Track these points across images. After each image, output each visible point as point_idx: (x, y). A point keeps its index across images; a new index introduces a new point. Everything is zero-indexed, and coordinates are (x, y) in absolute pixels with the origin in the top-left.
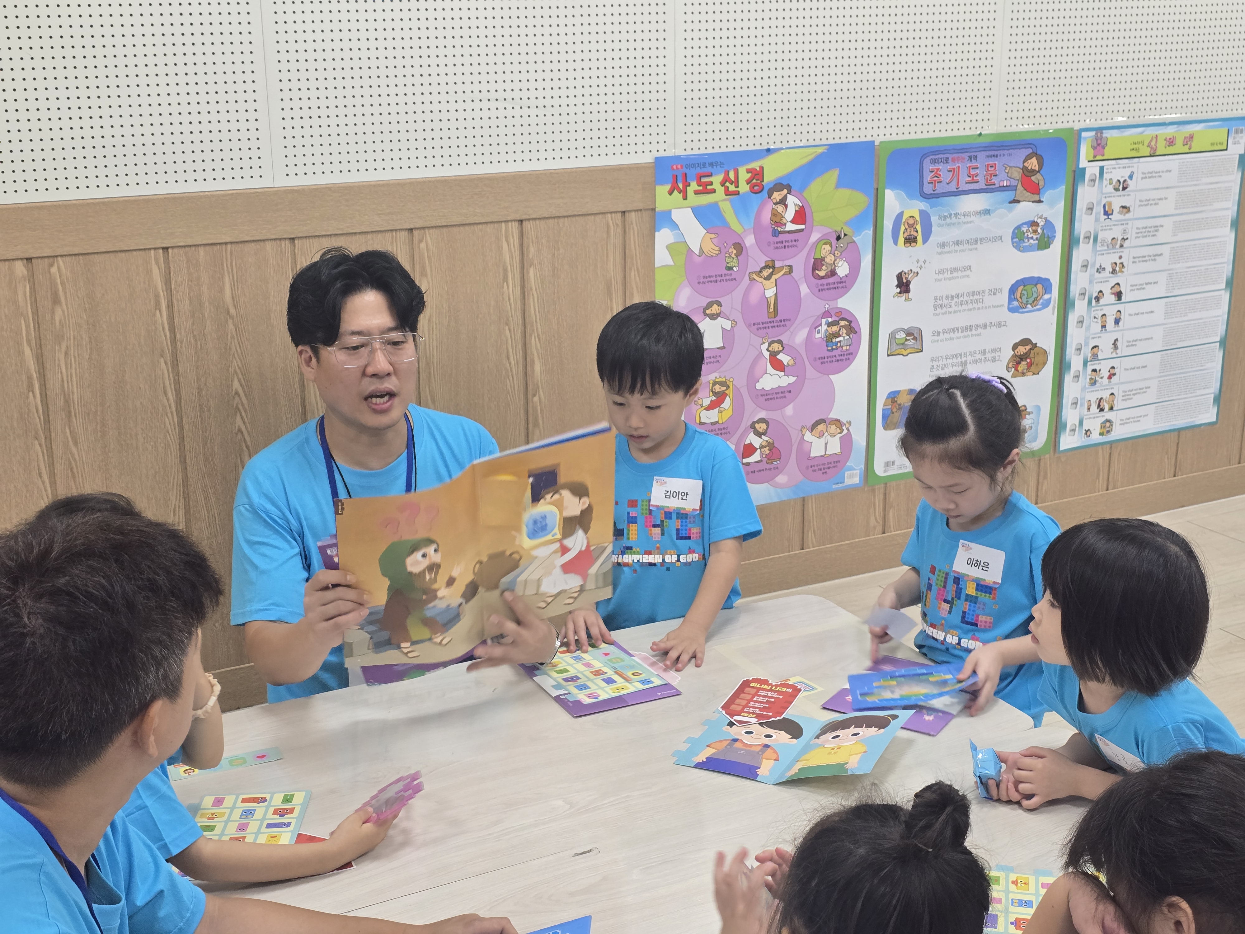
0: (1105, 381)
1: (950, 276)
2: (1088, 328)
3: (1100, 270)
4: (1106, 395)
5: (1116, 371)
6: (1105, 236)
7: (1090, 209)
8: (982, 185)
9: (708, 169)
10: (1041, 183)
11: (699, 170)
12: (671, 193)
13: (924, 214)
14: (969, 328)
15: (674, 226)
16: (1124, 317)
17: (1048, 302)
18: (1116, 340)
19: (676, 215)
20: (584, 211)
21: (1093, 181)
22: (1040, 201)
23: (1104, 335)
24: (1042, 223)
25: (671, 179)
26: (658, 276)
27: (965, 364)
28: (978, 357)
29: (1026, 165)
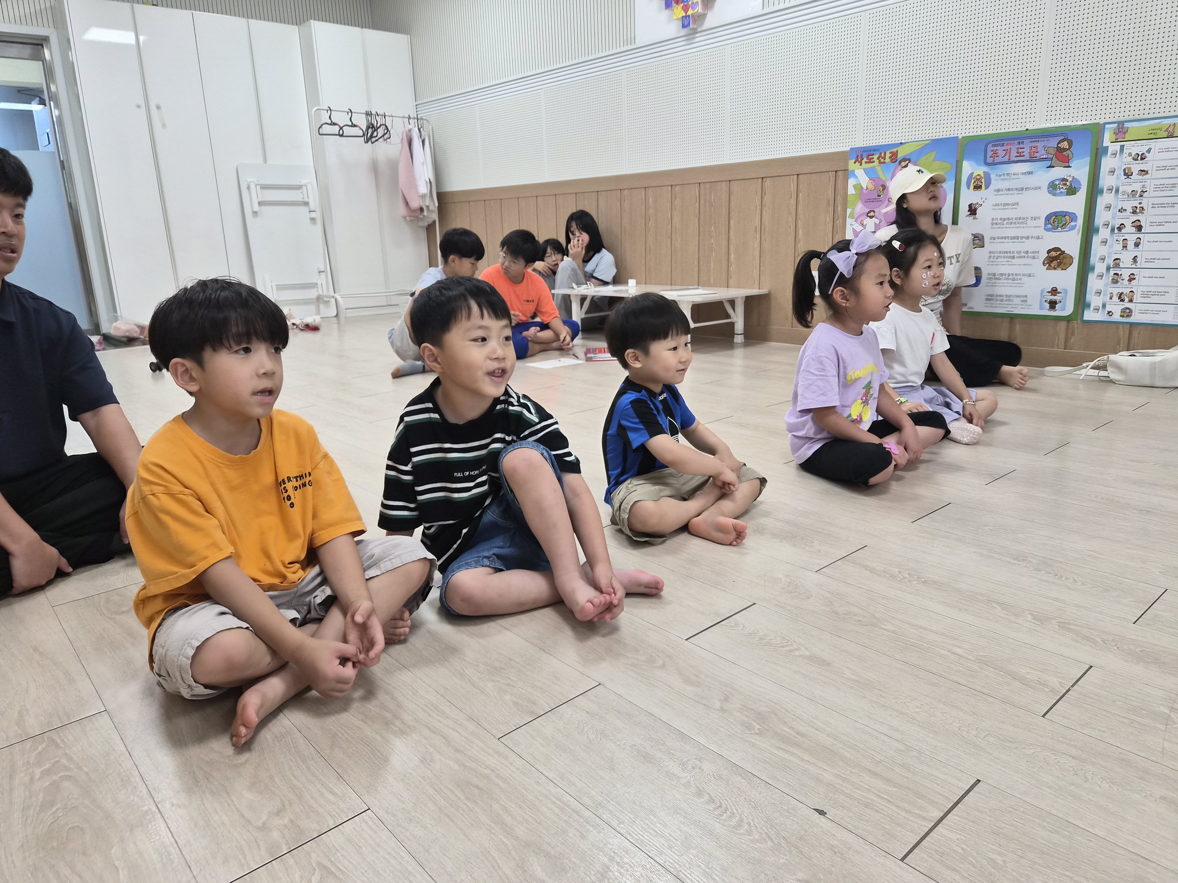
0: (1125, 282)
1: (1003, 207)
2: (1111, 246)
5: (1134, 277)
8: (1027, 157)
9: (872, 152)
10: (1070, 156)
11: (868, 153)
12: (855, 163)
13: (986, 173)
14: (1015, 238)
15: (856, 177)
16: (1143, 242)
17: (1074, 227)
19: (857, 172)
20: (820, 171)
22: (1069, 167)
23: (1125, 252)
24: (1069, 179)
25: (855, 157)
26: (849, 199)
27: (1013, 257)
28: (1022, 254)
29: (1059, 145)
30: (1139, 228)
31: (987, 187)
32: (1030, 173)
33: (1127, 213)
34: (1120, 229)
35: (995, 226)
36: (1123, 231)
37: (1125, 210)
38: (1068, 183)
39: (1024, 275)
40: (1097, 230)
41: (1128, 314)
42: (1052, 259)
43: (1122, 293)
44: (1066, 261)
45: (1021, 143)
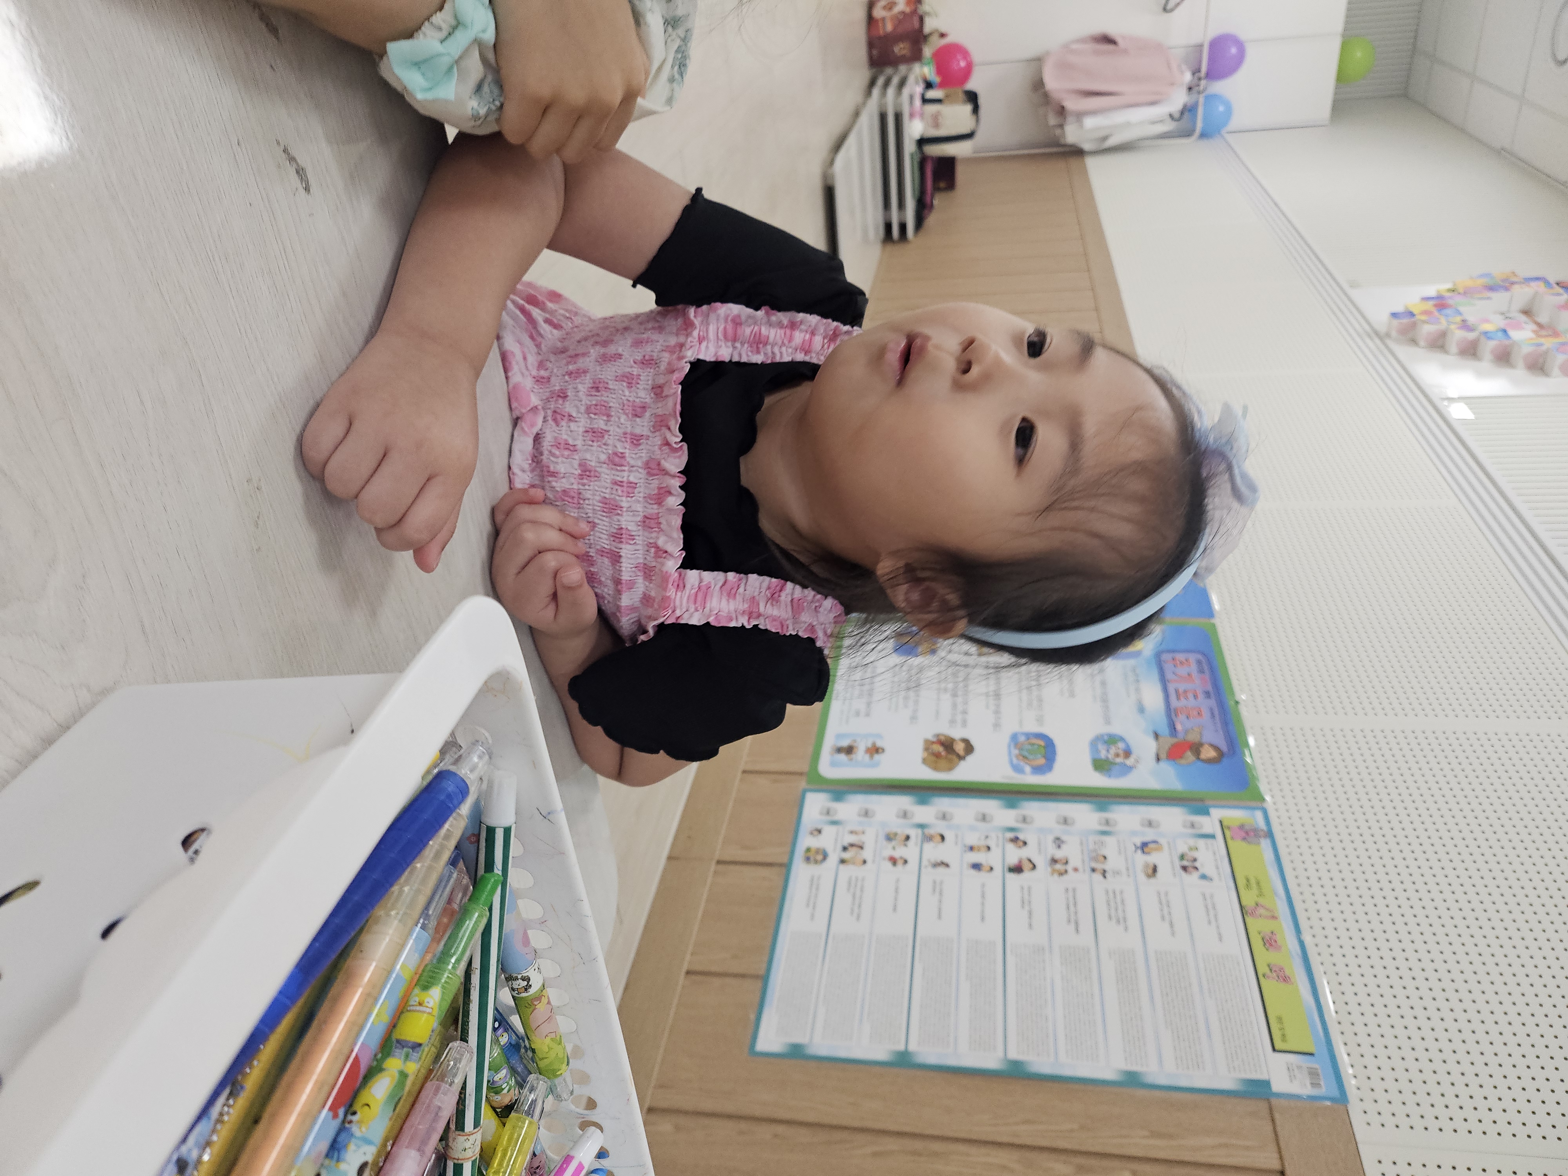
2: (973, 828)
3: (1059, 842)
4: (867, 854)
6: (1110, 846)
7: (1150, 824)
8: (1176, 705)
10: (1183, 761)
14: (997, 696)
16: (982, 876)
17: (1021, 771)
18: (947, 865)
21: (1193, 826)
22: (1158, 759)
23: (958, 849)
27: (954, 695)
28: (960, 708)
29: (1206, 747)
30: (1017, 869)
32: (1141, 710)
33: (1052, 851)
34: (1015, 840)
36: (1010, 847)
37: (1059, 847)
38: (1118, 760)
40: (1012, 805)
41: (812, 859)
42: (948, 744)
43: (861, 848)
44: (943, 763)
45: (1207, 694)
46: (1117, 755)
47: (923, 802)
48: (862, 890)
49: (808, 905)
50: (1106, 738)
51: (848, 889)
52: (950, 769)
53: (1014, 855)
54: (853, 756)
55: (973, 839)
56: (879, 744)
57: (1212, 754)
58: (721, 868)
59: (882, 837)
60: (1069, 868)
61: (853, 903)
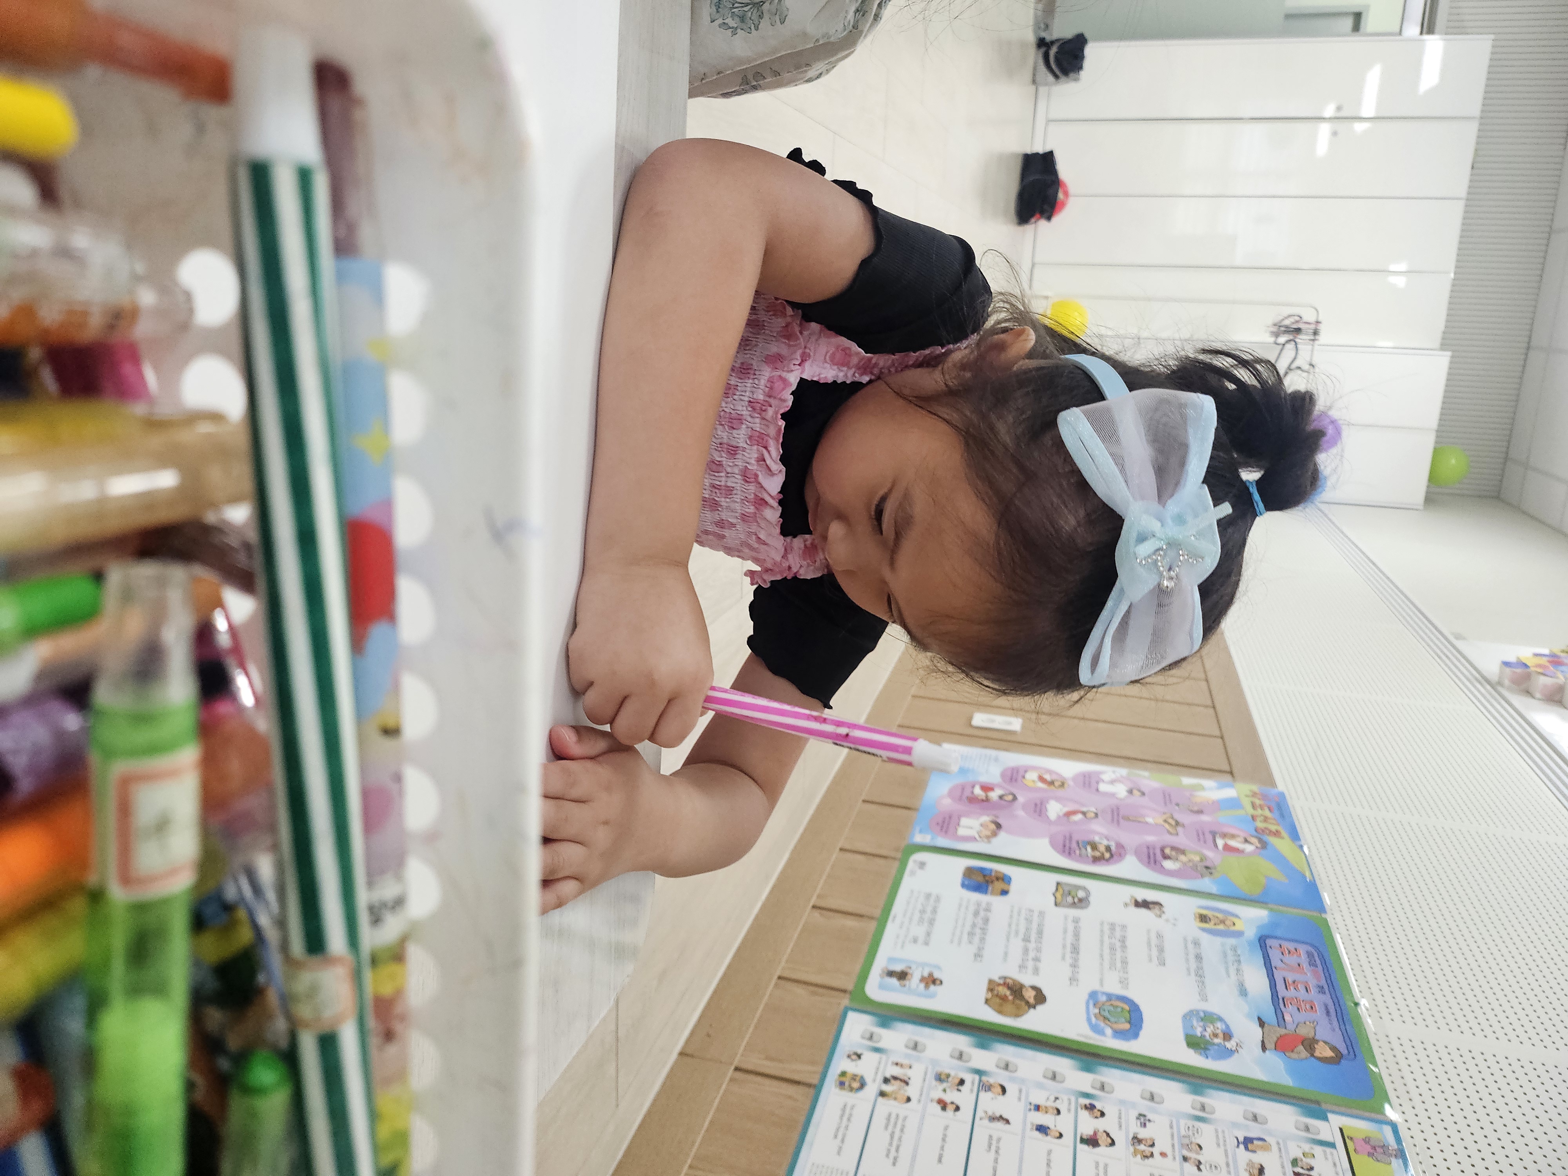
0: (938, 1094)
1: (1154, 944)
2: (1040, 1086)
3: (1143, 1120)
4: (912, 1091)
5: (950, 1111)
6: (1206, 1135)
7: (1255, 1118)
8: (1284, 994)
9: (1277, 810)
10: (1294, 1055)
11: (1275, 807)
13: (1239, 934)
14: (1075, 950)
15: (1220, 787)
16: (1048, 1142)
17: (1101, 1032)
18: (1007, 1122)
19: (1230, 790)
20: (1232, 757)
21: (1307, 1129)
22: (1264, 1048)
23: (1022, 1106)
24: (1230, 1045)
26: (1170, 776)
27: (1026, 940)
28: (1032, 954)
29: (1321, 1044)
30: (1092, 1141)
31: (1203, 930)
32: (1243, 992)
33: (1134, 1128)
34: (1091, 1108)
35: (1106, 928)
36: (1084, 1115)
37: (1145, 1125)
38: (1216, 1041)
39: (980, 949)
40: (1088, 1069)
41: (847, 1084)
42: (1017, 990)
43: (907, 1083)
44: (1009, 1007)
45: (1321, 990)
46: (1216, 1035)
47: (982, 1046)
48: (902, 1130)
49: (836, 1137)
50: (1202, 1015)
51: (886, 1128)
52: (1017, 1015)
53: (1088, 1125)
54: (907, 982)
55: (1039, 1098)
56: (936, 975)
57: (1329, 1053)
58: (739, 1075)
59: (931, 1076)
60: (1156, 1150)
61: (891, 1144)
